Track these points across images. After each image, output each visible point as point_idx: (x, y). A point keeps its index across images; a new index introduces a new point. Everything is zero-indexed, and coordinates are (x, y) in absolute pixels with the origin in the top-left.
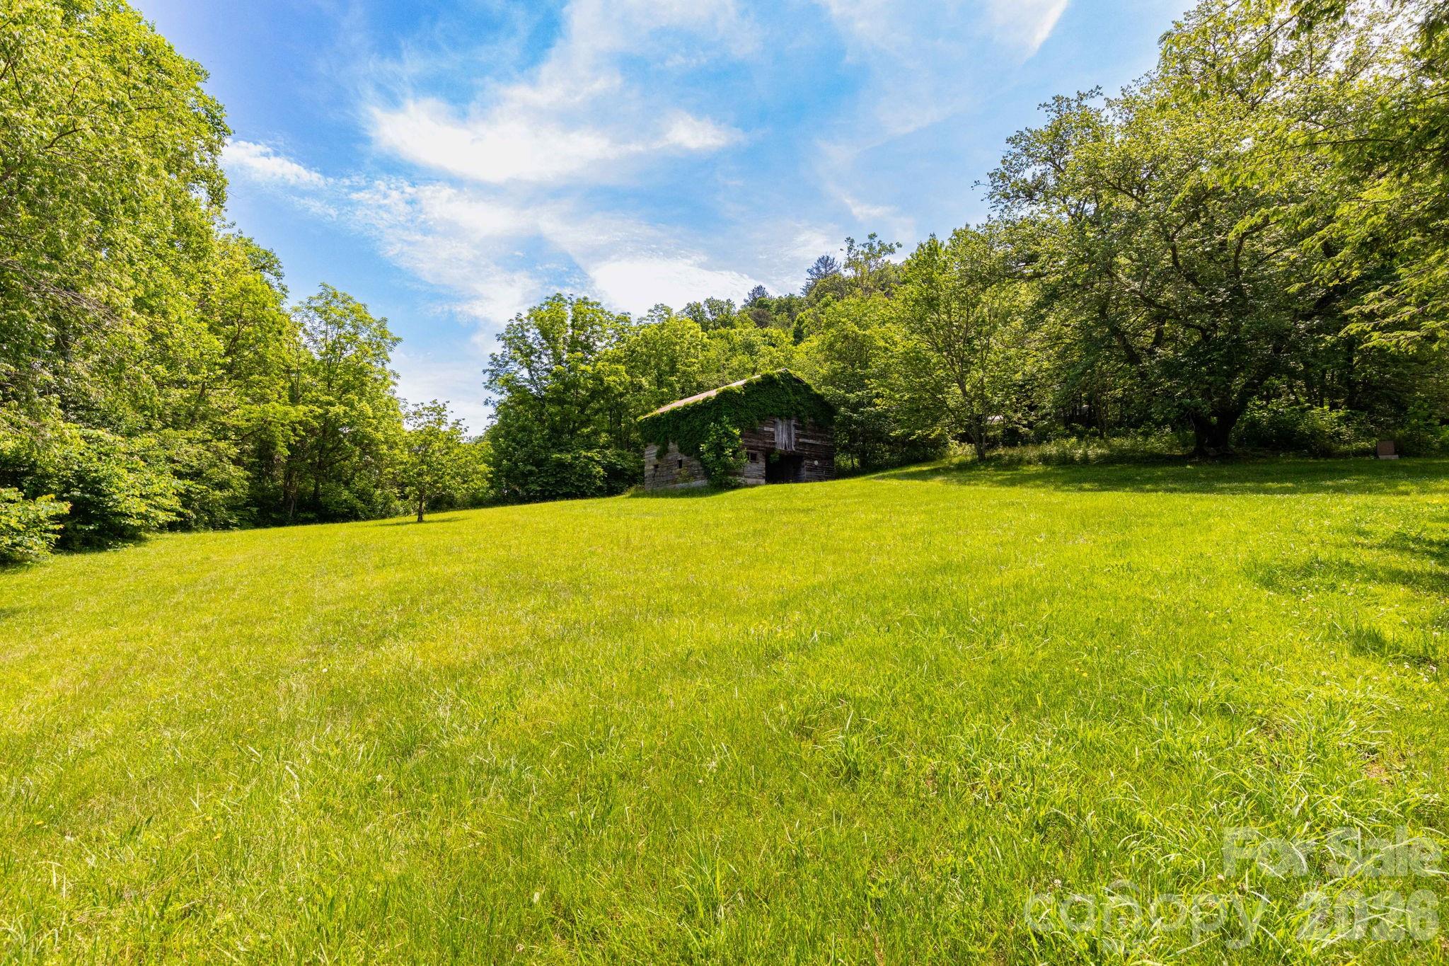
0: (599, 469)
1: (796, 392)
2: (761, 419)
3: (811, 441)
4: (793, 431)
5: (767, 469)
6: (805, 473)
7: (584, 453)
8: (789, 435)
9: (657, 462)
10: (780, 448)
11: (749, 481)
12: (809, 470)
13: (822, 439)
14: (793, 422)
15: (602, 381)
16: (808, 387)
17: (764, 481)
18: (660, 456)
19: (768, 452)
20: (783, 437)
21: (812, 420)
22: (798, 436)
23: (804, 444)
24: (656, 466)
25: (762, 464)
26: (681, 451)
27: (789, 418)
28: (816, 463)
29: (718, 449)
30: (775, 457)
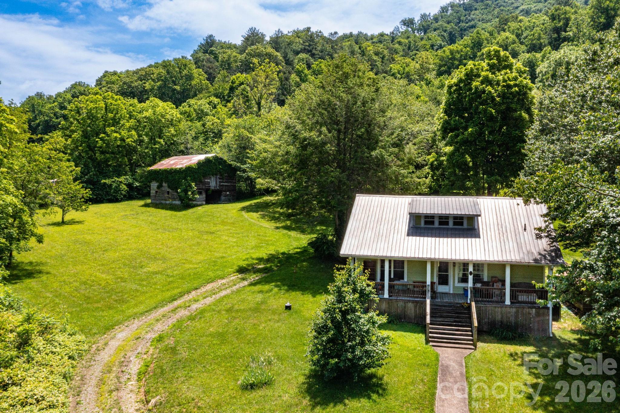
0: (125, 187)
1: (220, 163)
2: (204, 177)
3: (226, 184)
4: (218, 180)
5: (206, 197)
6: (223, 198)
7: (117, 179)
8: (216, 183)
9: (157, 190)
10: (212, 188)
11: (199, 203)
12: (224, 196)
13: (231, 182)
14: (218, 177)
15: (124, 140)
16: (225, 161)
17: (204, 203)
18: (158, 187)
19: (207, 191)
20: (213, 183)
21: (226, 175)
22: (220, 182)
23: (223, 185)
24: (157, 192)
25: (204, 196)
26: (169, 187)
27: (216, 175)
28: (228, 193)
29: (186, 191)
30: (210, 192)
